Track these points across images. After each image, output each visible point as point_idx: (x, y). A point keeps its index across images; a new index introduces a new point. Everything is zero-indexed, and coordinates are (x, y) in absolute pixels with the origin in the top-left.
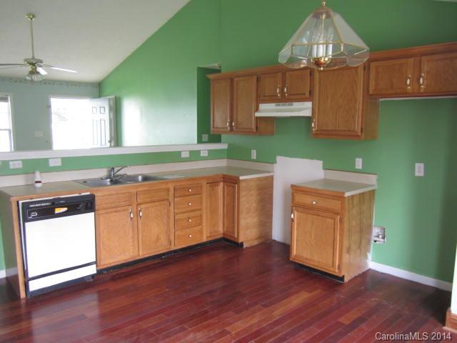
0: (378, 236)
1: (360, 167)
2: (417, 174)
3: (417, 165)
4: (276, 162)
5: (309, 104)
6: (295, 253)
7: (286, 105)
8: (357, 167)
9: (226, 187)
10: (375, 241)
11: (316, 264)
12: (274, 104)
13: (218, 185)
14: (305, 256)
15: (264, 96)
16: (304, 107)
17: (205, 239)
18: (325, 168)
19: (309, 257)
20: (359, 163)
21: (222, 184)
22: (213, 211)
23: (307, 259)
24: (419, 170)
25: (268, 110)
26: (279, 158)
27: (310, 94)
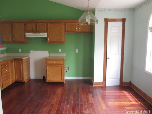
0: (67, 70)
1: (61, 52)
2: (76, 52)
3: (76, 50)
4: (30, 53)
5: (46, 34)
6: (48, 80)
7: (37, 34)
8: (60, 52)
9: (16, 63)
10: (66, 72)
11: (56, 81)
12: (32, 33)
13: (13, 63)
14: (52, 79)
15: (28, 30)
16: (44, 34)
17: (11, 84)
18: (49, 53)
19: (53, 79)
20: (60, 51)
21: (14, 62)
22: (12, 72)
23: (53, 80)
24: (77, 51)
25: (29, 35)
26: (31, 51)
27: (46, 30)
